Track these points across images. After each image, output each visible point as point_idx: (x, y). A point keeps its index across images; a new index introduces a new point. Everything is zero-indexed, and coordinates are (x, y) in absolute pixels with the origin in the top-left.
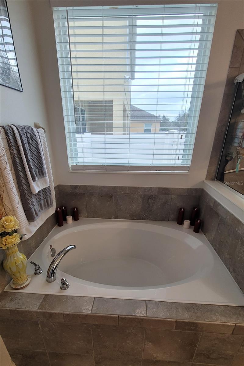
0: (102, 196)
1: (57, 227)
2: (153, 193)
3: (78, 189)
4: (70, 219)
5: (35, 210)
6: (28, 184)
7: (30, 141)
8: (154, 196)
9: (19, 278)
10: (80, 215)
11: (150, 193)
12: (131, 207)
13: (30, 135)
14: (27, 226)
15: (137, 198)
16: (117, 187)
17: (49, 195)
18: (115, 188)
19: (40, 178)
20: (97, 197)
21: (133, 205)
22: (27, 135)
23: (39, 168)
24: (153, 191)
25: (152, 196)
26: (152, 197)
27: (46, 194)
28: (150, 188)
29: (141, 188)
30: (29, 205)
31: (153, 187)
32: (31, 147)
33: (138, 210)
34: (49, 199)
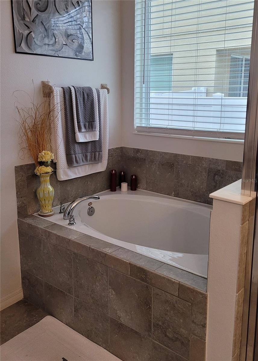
0: (162, 165)
1: (109, 191)
2: (220, 167)
3: (139, 154)
4: (124, 186)
5: (76, 157)
6: (74, 133)
7: (86, 99)
8: (221, 171)
9: (44, 207)
10: (139, 185)
11: (216, 167)
12: (193, 183)
13: (87, 94)
14: (65, 168)
15: (201, 172)
16: (179, 155)
17: (98, 150)
18: (176, 155)
19: (88, 130)
20: (157, 165)
21: (196, 180)
22: (83, 94)
23: (90, 122)
24: (220, 164)
25: (219, 170)
26: (219, 173)
27: (95, 147)
28: (217, 159)
29: (206, 158)
30: (71, 150)
31: (220, 159)
32: (85, 104)
33: (202, 188)
34: (97, 154)
